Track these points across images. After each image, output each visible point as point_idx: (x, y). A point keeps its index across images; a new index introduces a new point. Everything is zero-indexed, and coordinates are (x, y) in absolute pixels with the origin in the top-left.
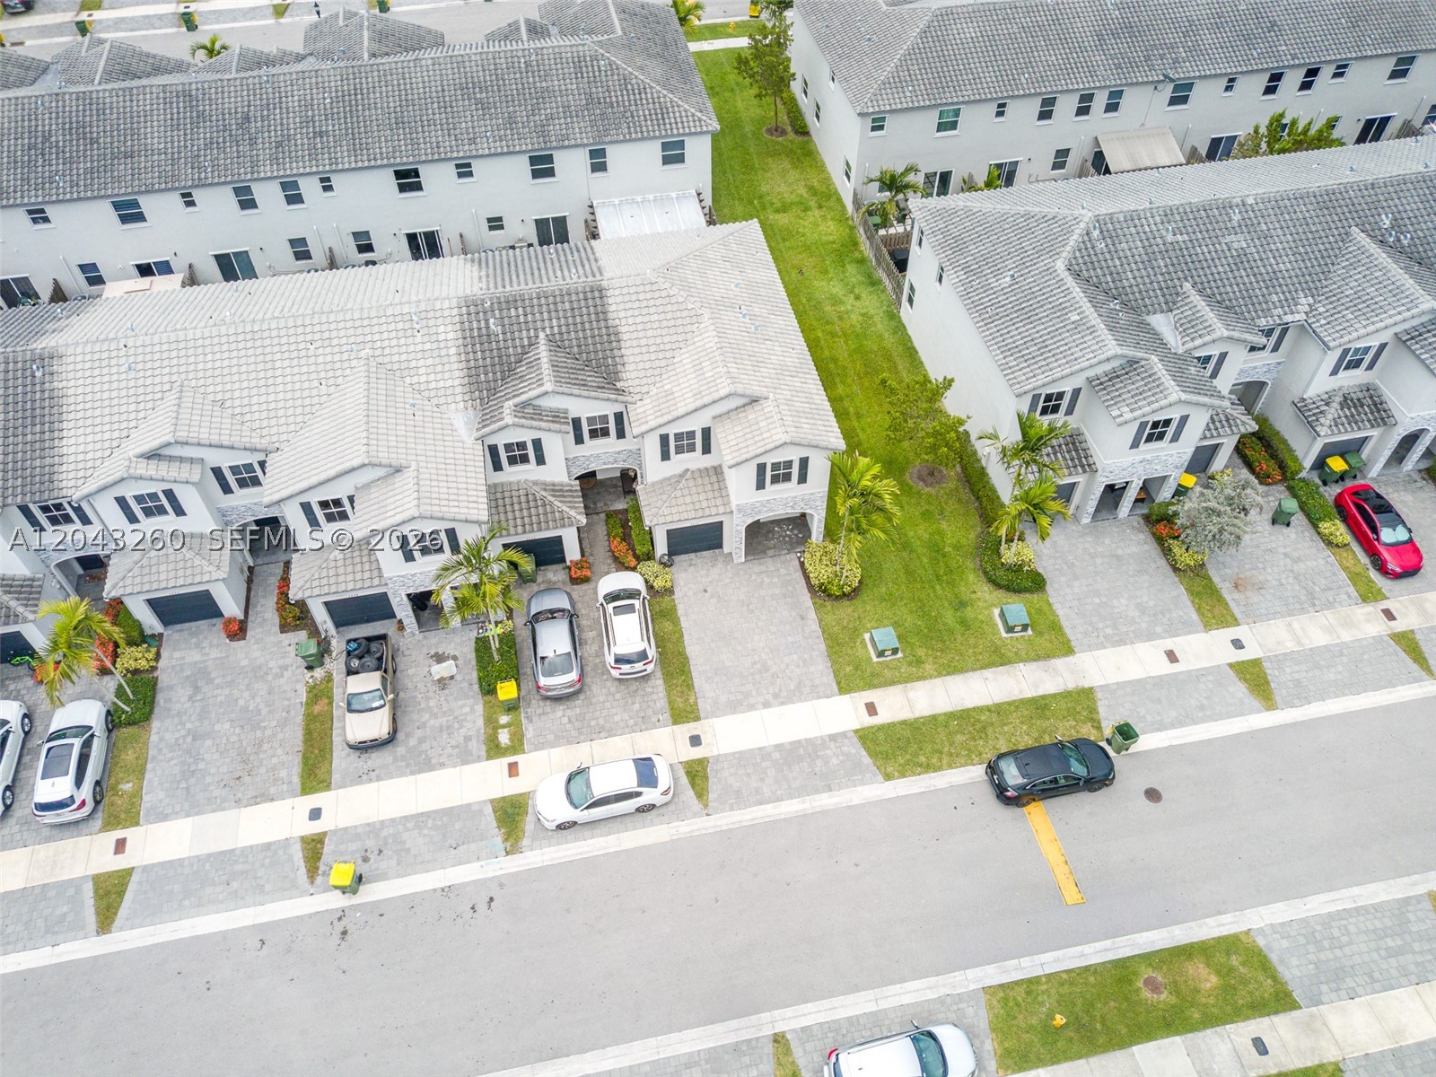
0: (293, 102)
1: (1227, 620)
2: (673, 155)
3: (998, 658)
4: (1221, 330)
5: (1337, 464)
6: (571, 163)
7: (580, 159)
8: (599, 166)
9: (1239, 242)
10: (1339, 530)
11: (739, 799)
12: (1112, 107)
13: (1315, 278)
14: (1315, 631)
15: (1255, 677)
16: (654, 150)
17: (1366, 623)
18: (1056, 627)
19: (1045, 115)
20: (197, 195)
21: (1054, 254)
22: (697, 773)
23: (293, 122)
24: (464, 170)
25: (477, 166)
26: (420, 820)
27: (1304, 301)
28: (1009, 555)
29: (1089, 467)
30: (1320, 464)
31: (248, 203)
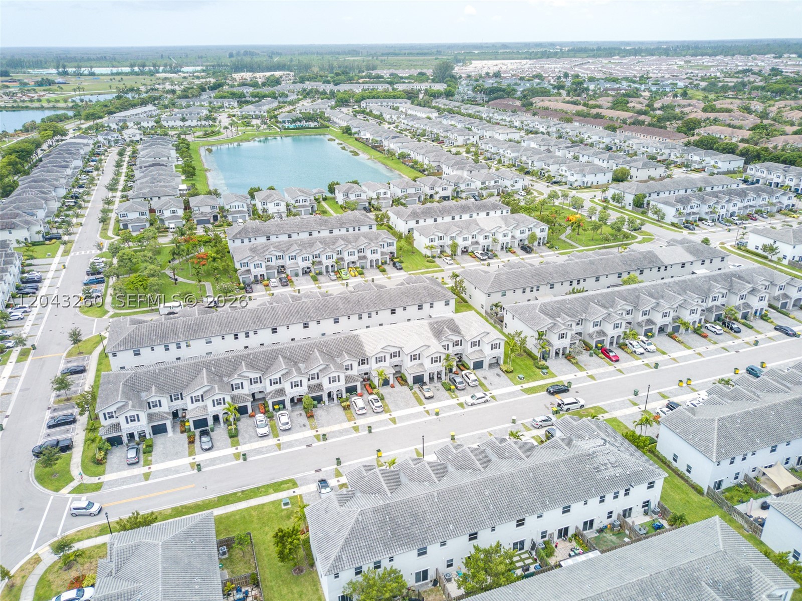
0: (367, 298)
1: (584, 370)
2: (447, 304)
3: (544, 379)
4: (569, 319)
5: (599, 345)
6: (426, 306)
7: (429, 305)
8: (432, 307)
9: (569, 306)
10: (603, 356)
11: (502, 399)
12: (538, 290)
13: (585, 310)
14: (601, 370)
15: (592, 377)
16: (443, 303)
17: (611, 369)
18: (553, 373)
19: (524, 292)
20: (351, 317)
21: (535, 310)
22: (493, 397)
23: (369, 302)
24: (405, 309)
25: (407, 308)
26: (445, 407)
27: (584, 315)
28: (540, 363)
29: (552, 346)
30: (596, 347)
31: (360, 318)
